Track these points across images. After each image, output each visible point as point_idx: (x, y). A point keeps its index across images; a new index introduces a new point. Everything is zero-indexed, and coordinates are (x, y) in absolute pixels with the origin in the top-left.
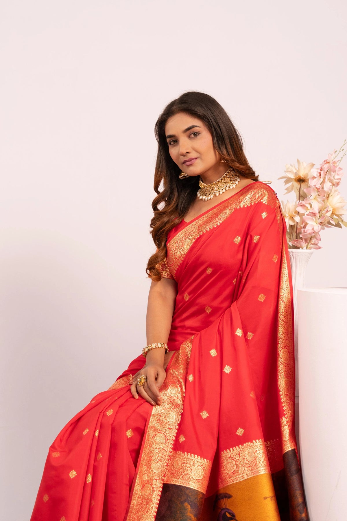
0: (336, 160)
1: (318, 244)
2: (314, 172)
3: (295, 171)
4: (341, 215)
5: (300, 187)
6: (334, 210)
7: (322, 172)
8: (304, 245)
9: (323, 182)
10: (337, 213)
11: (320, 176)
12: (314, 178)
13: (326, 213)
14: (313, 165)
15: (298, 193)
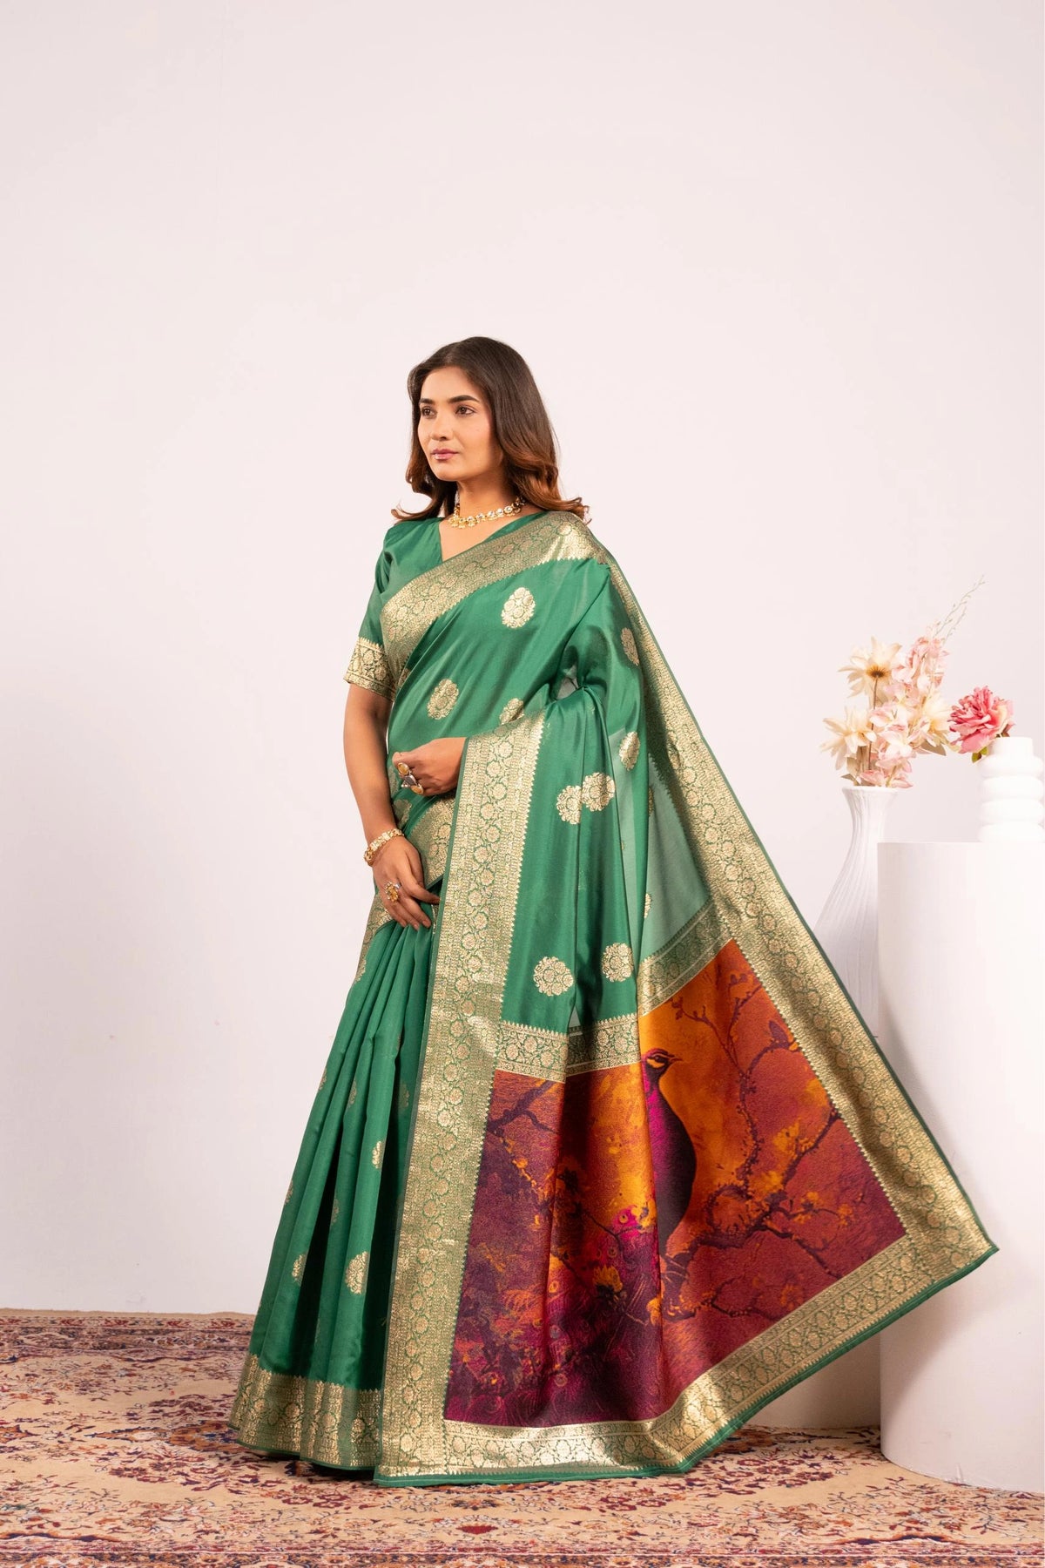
0: (939, 637)
1: (907, 780)
2: (902, 658)
3: (867, 657)
4: (945, 732)
5: (876, 685)
6: (933, 723)
7: (915, 657)
8: (883, 780)
9: (917, 675)
10: (938, 729)
11: (912, 664)
12: (901, 667)
13: (921, 727)
14: (899, 647)
15: (873, 693)
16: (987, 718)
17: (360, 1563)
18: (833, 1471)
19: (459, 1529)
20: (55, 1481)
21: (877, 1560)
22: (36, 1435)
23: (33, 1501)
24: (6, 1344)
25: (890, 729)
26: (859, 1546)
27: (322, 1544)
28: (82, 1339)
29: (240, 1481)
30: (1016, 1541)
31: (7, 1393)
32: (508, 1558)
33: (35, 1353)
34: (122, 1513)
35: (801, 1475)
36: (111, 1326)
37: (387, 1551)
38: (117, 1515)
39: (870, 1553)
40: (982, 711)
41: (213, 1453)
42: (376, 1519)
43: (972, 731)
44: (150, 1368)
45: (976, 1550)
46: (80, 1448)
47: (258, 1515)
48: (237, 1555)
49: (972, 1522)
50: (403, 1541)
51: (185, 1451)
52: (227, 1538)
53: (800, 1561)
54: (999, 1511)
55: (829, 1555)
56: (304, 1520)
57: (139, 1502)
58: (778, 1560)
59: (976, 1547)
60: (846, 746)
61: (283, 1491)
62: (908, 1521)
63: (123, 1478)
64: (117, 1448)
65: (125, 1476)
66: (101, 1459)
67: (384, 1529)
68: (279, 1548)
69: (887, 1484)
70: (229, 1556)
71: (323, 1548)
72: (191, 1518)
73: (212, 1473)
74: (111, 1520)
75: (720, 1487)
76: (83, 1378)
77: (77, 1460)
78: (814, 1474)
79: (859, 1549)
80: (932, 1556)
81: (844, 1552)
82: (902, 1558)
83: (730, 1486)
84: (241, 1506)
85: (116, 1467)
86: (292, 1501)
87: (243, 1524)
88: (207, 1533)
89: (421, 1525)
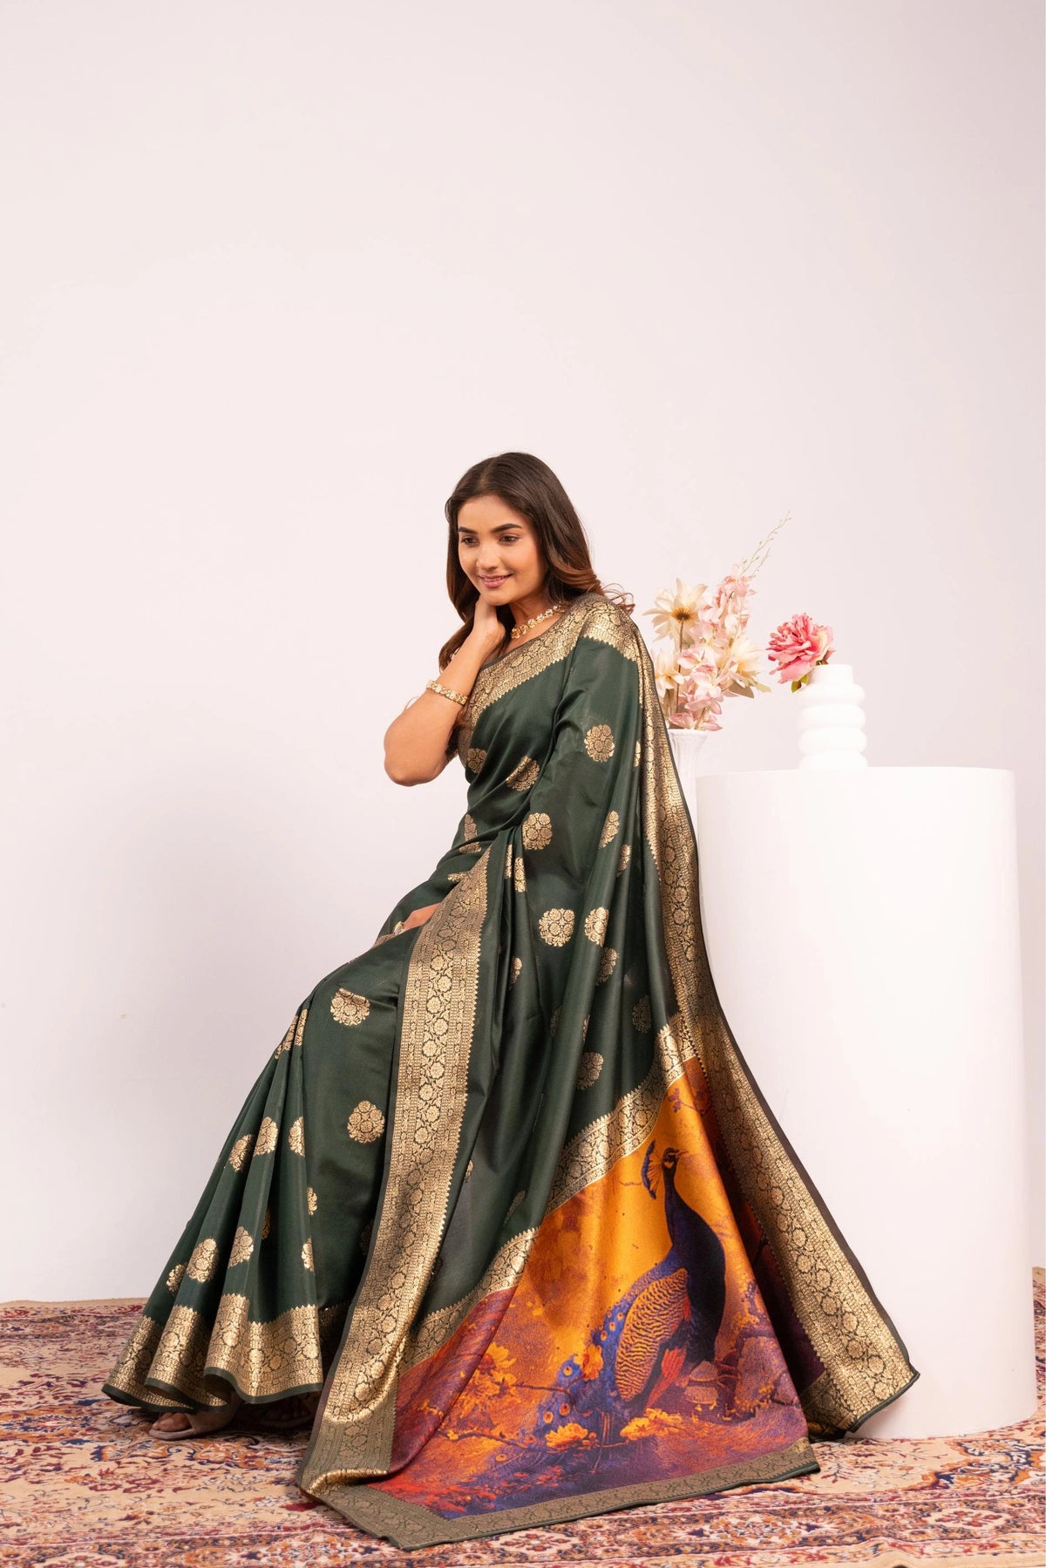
0: (746, 575)
1: (716, 721)
2: (709, 598)
3: (672, 600)
4: (753, 673)
5: (682, 628)
6: (741, 663)
7: (722, 596)
8: (692, 722)
9: (725, 614)
10: (745, 670)
11: (719, 603)
12: (708, 607)
13: (730, 667)
14: (705, 588)
15: (679, 635)
16: (807, 645)
17: (179, 1550)
19: (282, 1507)
21: (730, 1515)
25: (698, 670)
26: (708, 1502)
27: (134, 1531)
29: (42, 1470)
30: (870, 1488)
32: (338, 1534)
37: (207, 1534)
39: (722, 1508)
40: (802, 637)
42: (191, 1501)
43: (793, 658)
45: (831, 1499)
47: (63, 1504)
48: (39, 1548)
50: (223, 1524)
52: (30, 1530)
53: (650, 1521)
55: (679, 1514)
56: (114, 1507)
58: (626, 1521)
59: (830, 1496)
61: (88, 1475)
67: (201, 1511)
68: (87, 1538)
70: (32, 1549)
71: (137, 1535)
73: (11, 1463)
79: (709, 1506)
80: (786, 1508)
81: (694, 1509)
82: (755, 1512)
84: (44, 1495)
86: (99, 1488)
87: (47, 1514)
88: (8, 1526)
89: (241, 1505)
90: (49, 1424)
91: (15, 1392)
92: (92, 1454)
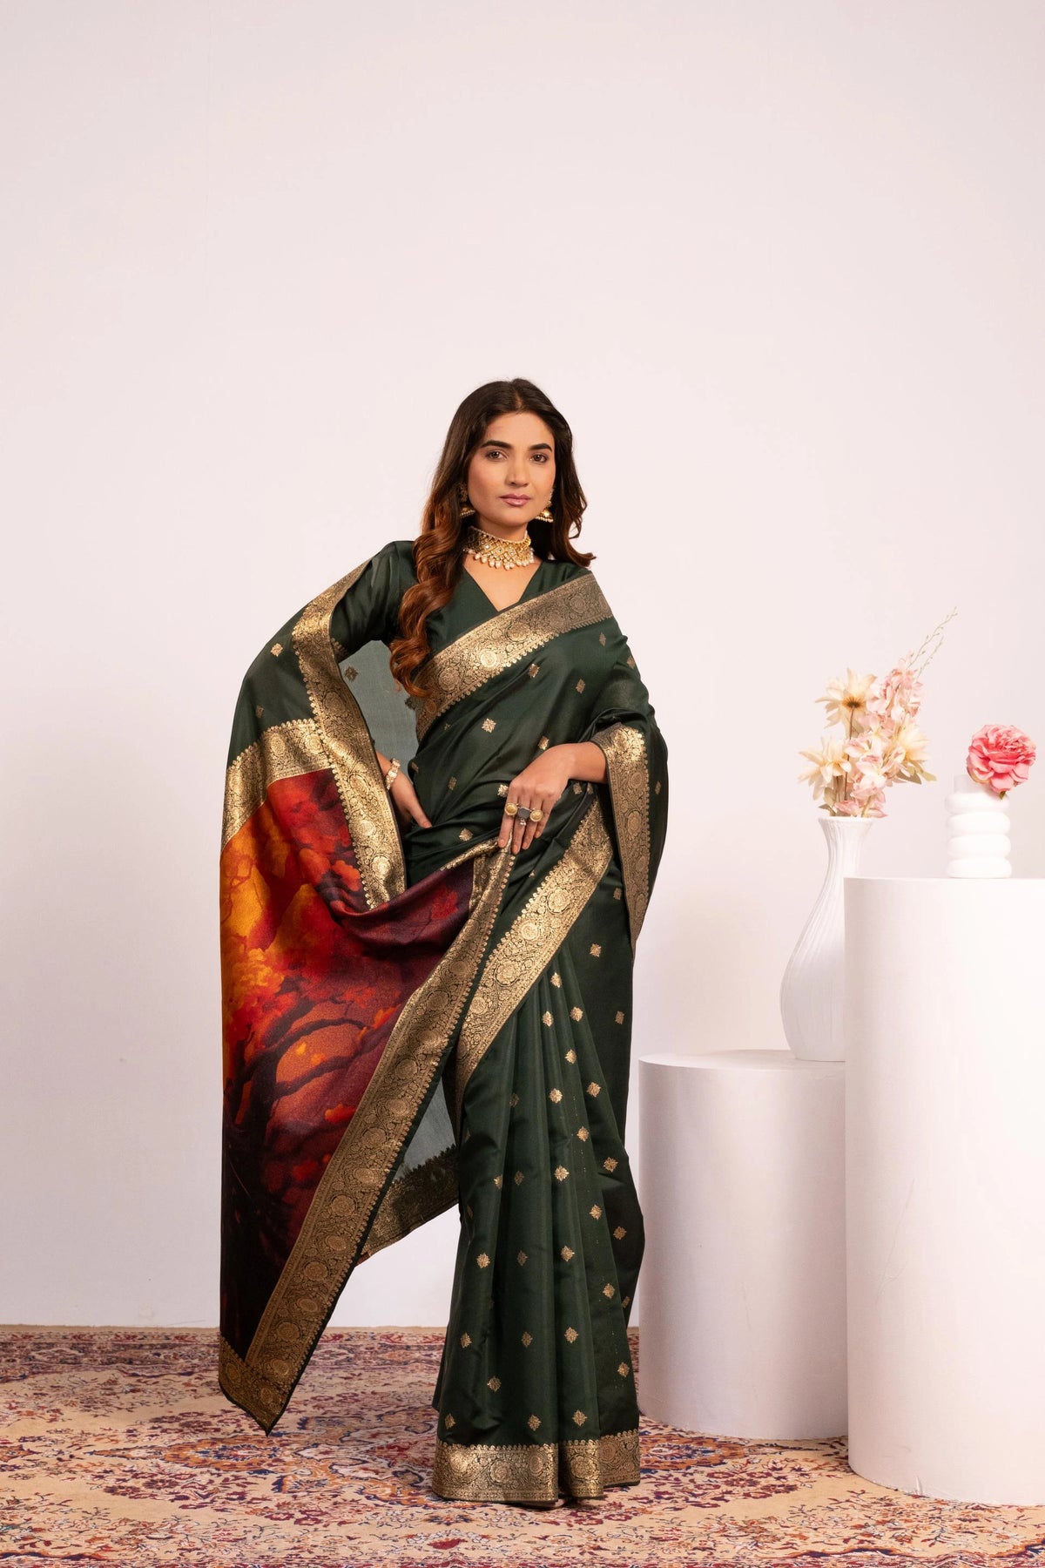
0: (912, 669)
1: (882, 810)
2: (876, 690)
3: (843, 688)
4: (921, 761)
5: (852, 716)
6: (908, 752)
7: (889, 689)
8: (858, 810)
9: (891, 705)
10: (914, 759)
11: (885, 695)
12: (875, 698)
13: (895, 757)
14: (873, 678)
15: (848, 725)
18: (798, 1484)
19: (430, 1544)
20: (51, 1499)
22: (38, 1453)
23: (28, 1520)
24: (18, 1360)
25: (864, 760)
27: (297, 1561)
28: (91, 1354)
29: (227, 1499)
31: (13, 1411)
33: (45, 1369)
34: (111, 1532)
35: (767, 1488)
36: (120, 1341)
38: (106, 1533)
41: (205, 1469)
42: (352, 1535)
44: (154, 1383)
45: (923, 1562)
46: (78, 1465)
47: (240, 1533)
49: (924, 1534)
51: (178, 1468)
52: (211, 1556)
54: (951, 1523)
56: (284, 1536)
57: (128, 1520)
60: (822, 777)
61: (267, 1507)
62: (863, 1535)
63: (116, 1496)
64: (114, 1466)
65: (118, 1494)
66: (97, 1477)
67: (359, 1545)
69: (848, 1496)
72: (176, 1536)
73: (202, 1489)
74: (100, 1539)
75: (687, 1500)
76: (88, 1394)
77: (74, 1478)
78: (779, 1486)
83: (698, 1499)
84: (225, 1524)
85: (111, 1486)
86: (275, 1517)
87: (224, 1542)
88: (190, 1550)
89: (394, 1541)
90: (240, 1453)
91: (216, 1420)
92: (273, 1484)
